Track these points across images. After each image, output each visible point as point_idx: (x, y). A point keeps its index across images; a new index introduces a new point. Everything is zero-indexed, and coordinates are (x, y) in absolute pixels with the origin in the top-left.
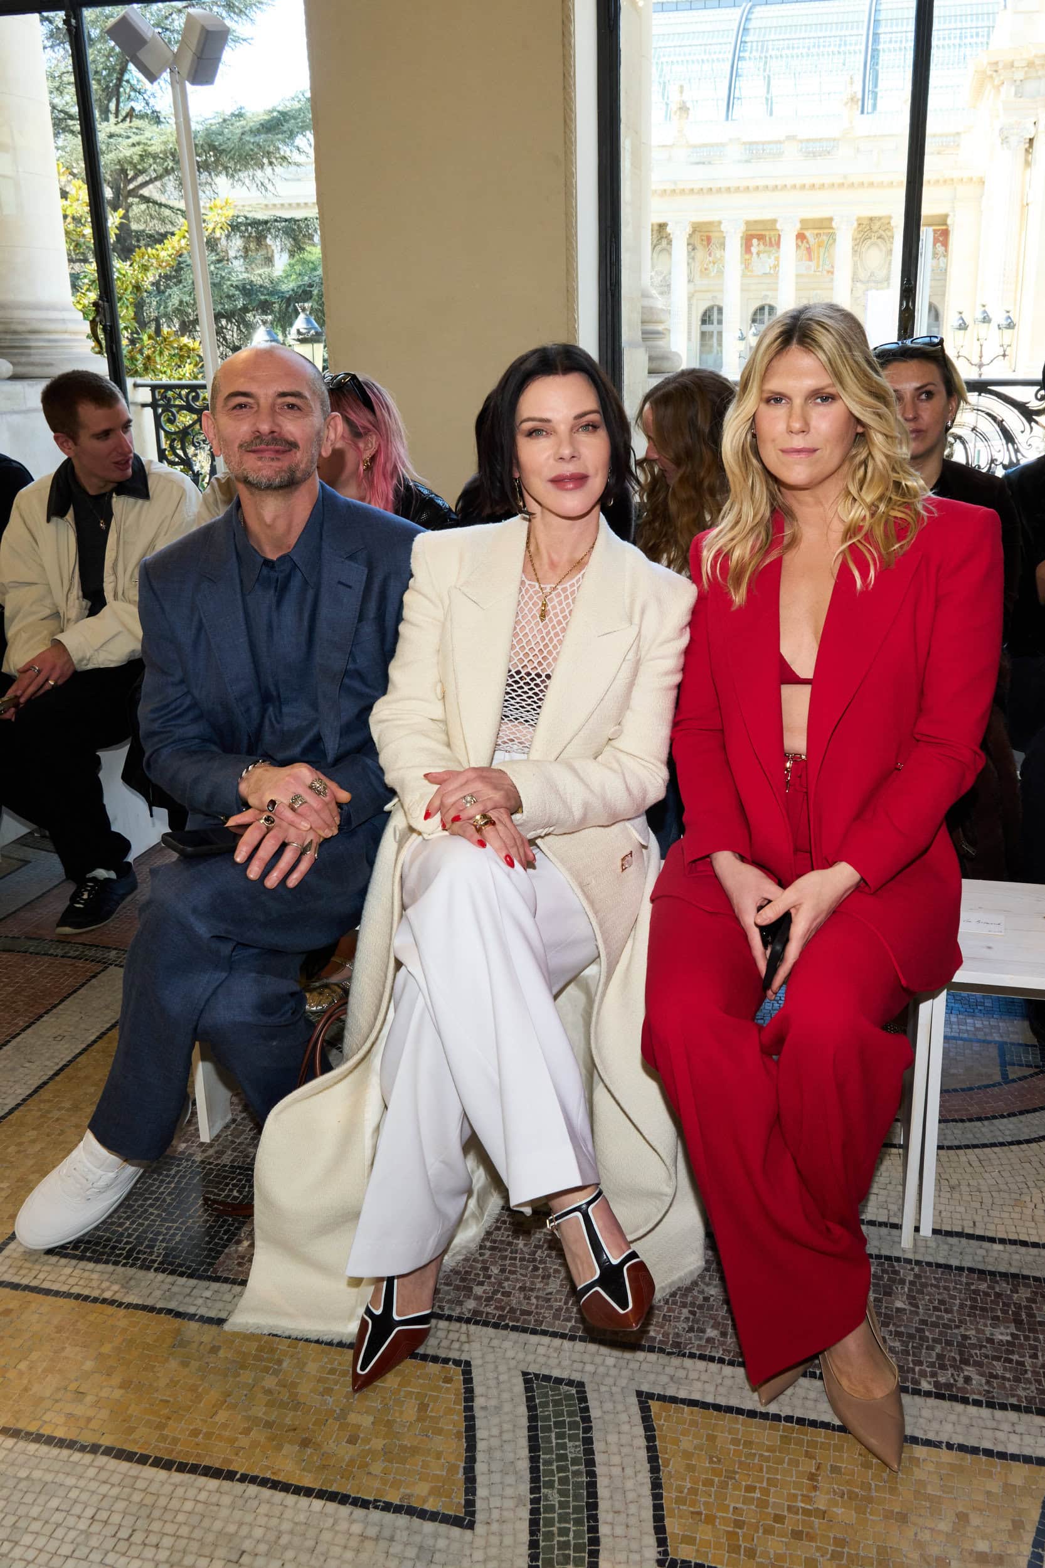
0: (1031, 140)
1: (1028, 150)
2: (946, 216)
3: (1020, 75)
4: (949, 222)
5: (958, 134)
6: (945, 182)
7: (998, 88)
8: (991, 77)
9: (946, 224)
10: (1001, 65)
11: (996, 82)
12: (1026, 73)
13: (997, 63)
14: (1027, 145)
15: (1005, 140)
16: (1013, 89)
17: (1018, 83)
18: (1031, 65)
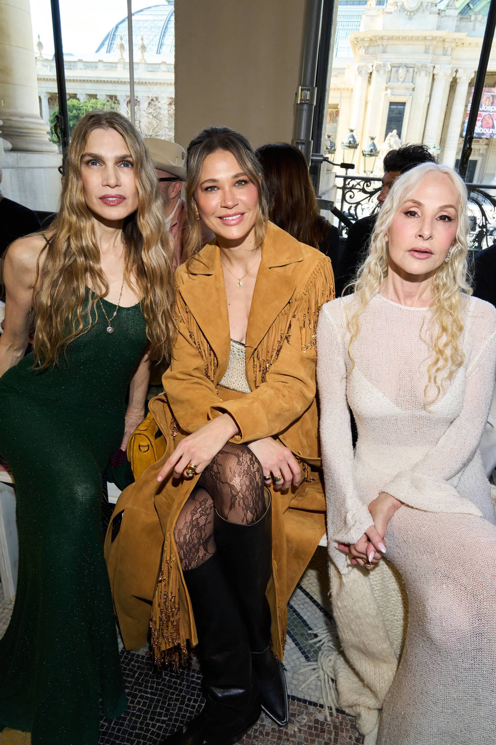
0: (371, 73)
1: (370, 77)
2: (337, 105)
3: (367, 44)
4: (339, 107)
5: (344, 68)
6: (338, 89)
7: (359, 49)
8: (356, 44)
9: (338, 109)
10: (359, 40)
11: (358, 47)
12: (370, 43)
13: (357, 38)
14: (369, 75)
15: (360, 73)
16: (364, 50)
17: (366, 48)
18: (371, 40)
